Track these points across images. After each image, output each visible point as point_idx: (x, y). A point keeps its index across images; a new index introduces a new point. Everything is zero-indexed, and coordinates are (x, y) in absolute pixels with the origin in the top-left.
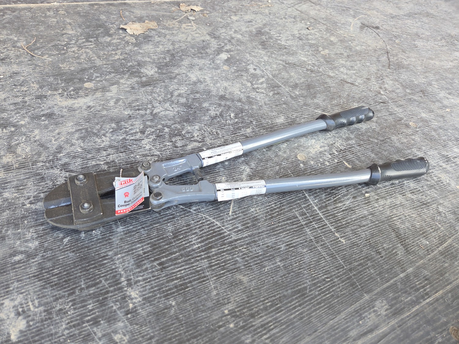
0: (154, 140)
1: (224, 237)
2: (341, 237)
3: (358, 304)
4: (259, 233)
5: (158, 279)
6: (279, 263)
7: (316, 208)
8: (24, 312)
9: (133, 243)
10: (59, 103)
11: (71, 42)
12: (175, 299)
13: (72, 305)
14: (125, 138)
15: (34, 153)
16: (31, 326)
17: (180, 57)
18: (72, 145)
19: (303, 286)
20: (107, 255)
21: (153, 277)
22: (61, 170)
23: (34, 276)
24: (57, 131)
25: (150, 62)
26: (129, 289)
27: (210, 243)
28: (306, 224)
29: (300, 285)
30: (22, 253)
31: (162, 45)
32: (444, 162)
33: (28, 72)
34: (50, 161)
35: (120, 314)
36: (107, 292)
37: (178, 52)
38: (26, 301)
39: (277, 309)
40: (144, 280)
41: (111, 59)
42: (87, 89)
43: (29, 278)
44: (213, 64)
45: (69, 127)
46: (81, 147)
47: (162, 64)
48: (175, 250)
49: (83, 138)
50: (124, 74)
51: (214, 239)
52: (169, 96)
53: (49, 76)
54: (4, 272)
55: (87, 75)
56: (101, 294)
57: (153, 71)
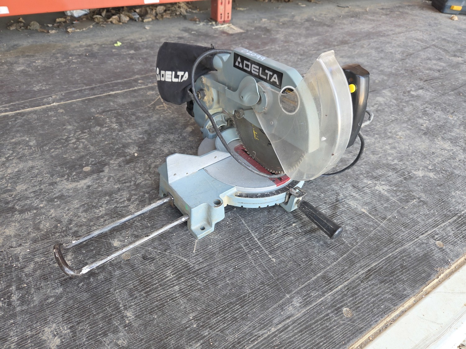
0: (138, 204)
1: (190, 268)
2: (273, 258)
3: (281, 302)
4: (215, 262)
5: (144, 303)
6: (228, 281)
7: (256, 239)
8: (58, 334)
9: (126, 281)
10: (66, 186)
11: (71, 136)
12: (156, 314)
13: (89, 326)
14: (116, 206)
15: (52, 227)
16: (63, 342)
17: (155, 135)
18: (79, 217)
19: (244, 294)
20: (109, 292)
21: (141, 301)
22: (73, 237)
23: (62, 311)
24: (67, 208)
25: (131, 143)
26: (126, 312)
27: (180, 274)
28: (248, 252)
29: (242, 294)
30: (52, 297)
31: (141, 127)
32: (354, 192)
33: (40, 165)
34: (63, 232)
35: (121, 328)
36: (111, 315)
37: (153, 131)
38: (58, 327)
39: (226, 312)
40: (135, 304)
41: (101, 144)
42: (85, 172)
43: (59, 312)
44: (181, 137)
45: (76, 204)
46: (85, 218)
47: (142, 143)
48: (155, 282)
49: (86, 211)
50: (113, 156)
51: (183, 271)
52: (148, 169)
53: (57, 167)
54: (42, 311)
55: (85, 161)
56: (107, 317)
57: (135, 149)
